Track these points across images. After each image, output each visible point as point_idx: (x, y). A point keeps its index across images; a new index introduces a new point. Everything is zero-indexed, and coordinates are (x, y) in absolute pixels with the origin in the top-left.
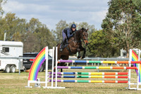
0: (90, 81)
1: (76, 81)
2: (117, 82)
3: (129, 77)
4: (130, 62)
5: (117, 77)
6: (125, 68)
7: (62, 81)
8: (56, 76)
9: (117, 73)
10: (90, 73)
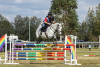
0: (37, 59)
1: (27, 59)
2: (56, 59)
3: (65, 56)
4: (65, 45)
5: (56, 55)
6: (62, 49)
7: (17, 59)
8: (13, 55)
9: (56, 53)
10: (37, 53)
